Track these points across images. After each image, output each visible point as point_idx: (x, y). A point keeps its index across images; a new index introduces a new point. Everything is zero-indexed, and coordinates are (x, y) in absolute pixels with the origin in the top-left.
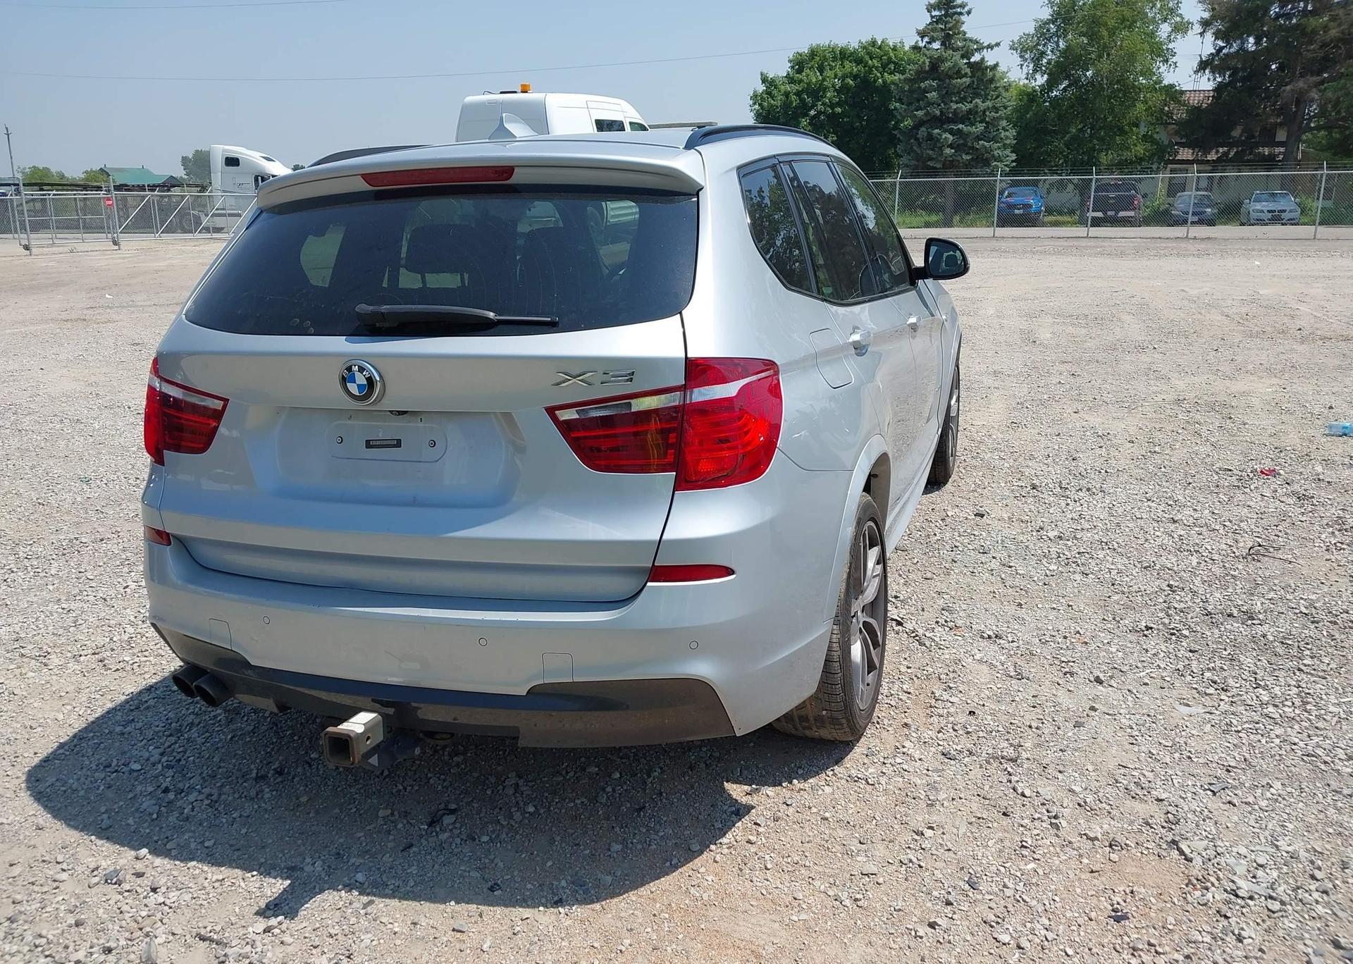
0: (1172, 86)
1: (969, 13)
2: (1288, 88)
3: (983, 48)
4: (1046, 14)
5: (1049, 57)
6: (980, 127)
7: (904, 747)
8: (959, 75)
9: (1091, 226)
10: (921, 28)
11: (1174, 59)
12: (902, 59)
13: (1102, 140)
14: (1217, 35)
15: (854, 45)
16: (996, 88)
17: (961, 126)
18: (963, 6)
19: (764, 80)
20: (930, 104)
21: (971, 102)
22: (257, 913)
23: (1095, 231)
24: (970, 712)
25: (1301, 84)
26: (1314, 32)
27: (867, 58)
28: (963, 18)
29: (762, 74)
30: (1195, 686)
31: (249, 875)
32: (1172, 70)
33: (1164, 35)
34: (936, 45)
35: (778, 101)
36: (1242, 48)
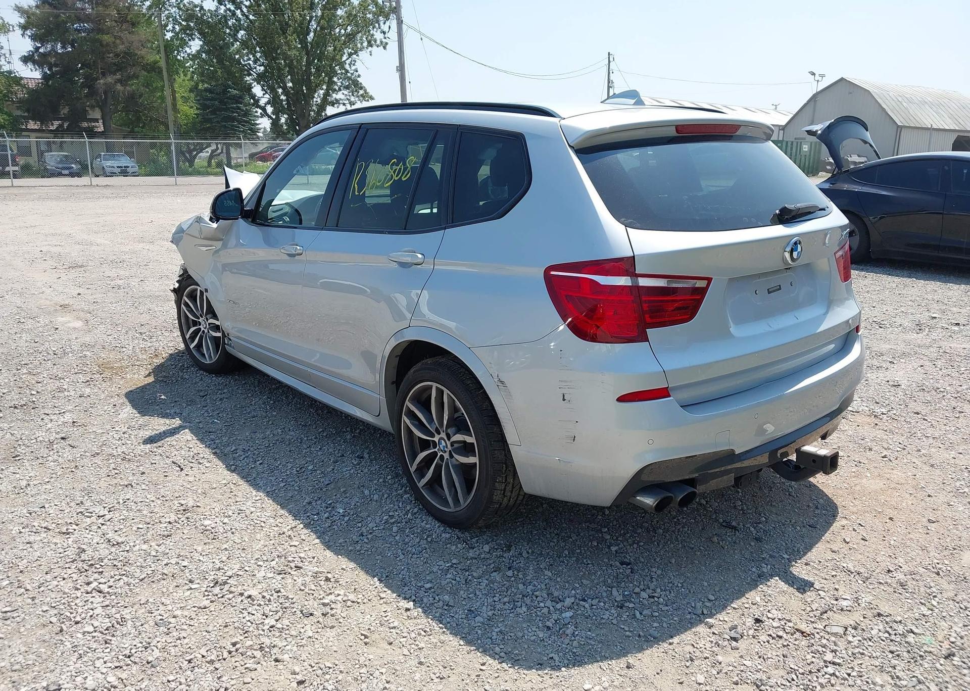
0: (11, 72)
14: (34, 38)
26: (108, 45)
36: (53, 49)
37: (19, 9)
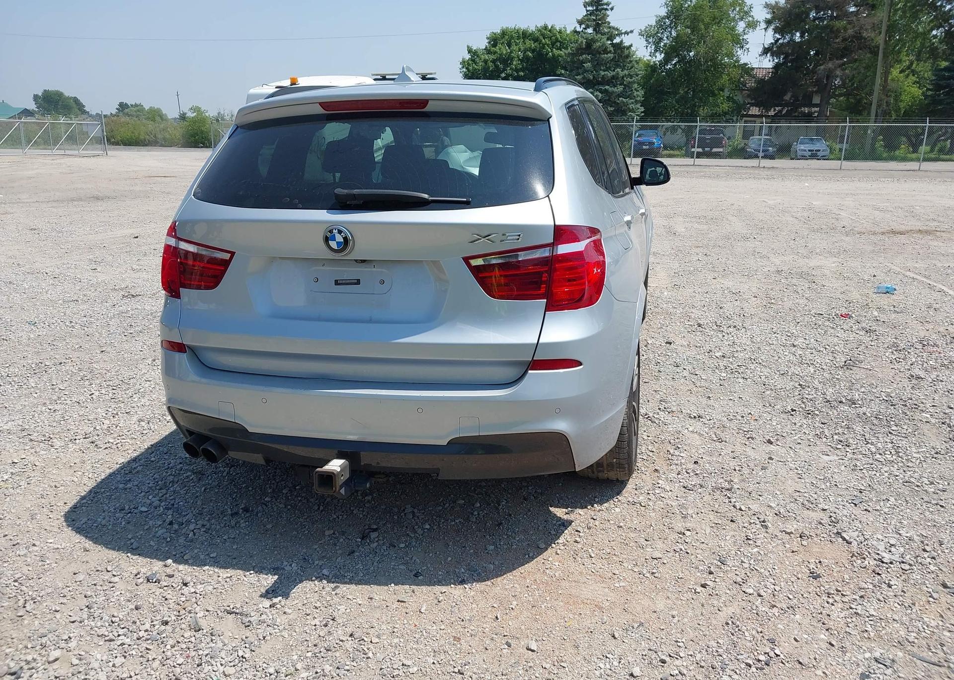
0: (746, 64)
1: (612, 9)
2: (822, 67)
3: (622, 34)
4: (663, 12)
5: (665, 42)
6: (620, 89)
7: (658, 483)
8: (606, 51)
9: (696, 158)
10: (580, 18)
11: (747, 46)
12: (565, 39)
13: (701, 99)
14: (776, 30)
15: (532, 29)
16: (631, 61)
17: (607, 87)
18: (608, 4)
19: (470, 51)
20: (586, 71)
21: (614, 71)
22: (261, 596)
23: (699, 161)
24: (695, 462)
25: (830, 65)
26: (838, 31)
27: (541, 38)
28: (608, 12)
29: (468, 47)
30: (829, 444)
31: (248, 573)
32: (746, 53)
33: (741, 30)
34: (590, 31)
35: (480, 66)
36: (792, 40)
37: (767, 6)
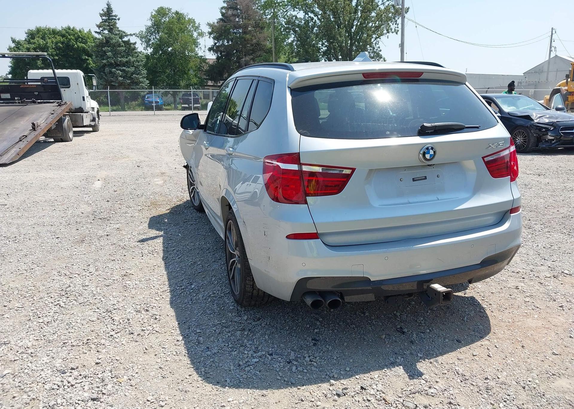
0: (202, 56)
1: (119, 19)
3: (128, 35)
4: (149, 23)
5: (153, 41)
6: (133, 69)
8: (119, 46)
10: (98, 23)
11: (200, 46)
12: (85, 37)
13: (180, 76)
14: (214, 38)
15: (59, 28)
16: (136, 53)
17: (124, 68)
18: (116, 16)
19: (14, 41)
20: (108, 57)
21: (127, 58)
26: (248, 40)
27: (67, 34)
29: (12, 38)
32: (200, 50)
33: (196, 37)
34: (106, 32)
36: (223, 44)
37: (209, 24)
